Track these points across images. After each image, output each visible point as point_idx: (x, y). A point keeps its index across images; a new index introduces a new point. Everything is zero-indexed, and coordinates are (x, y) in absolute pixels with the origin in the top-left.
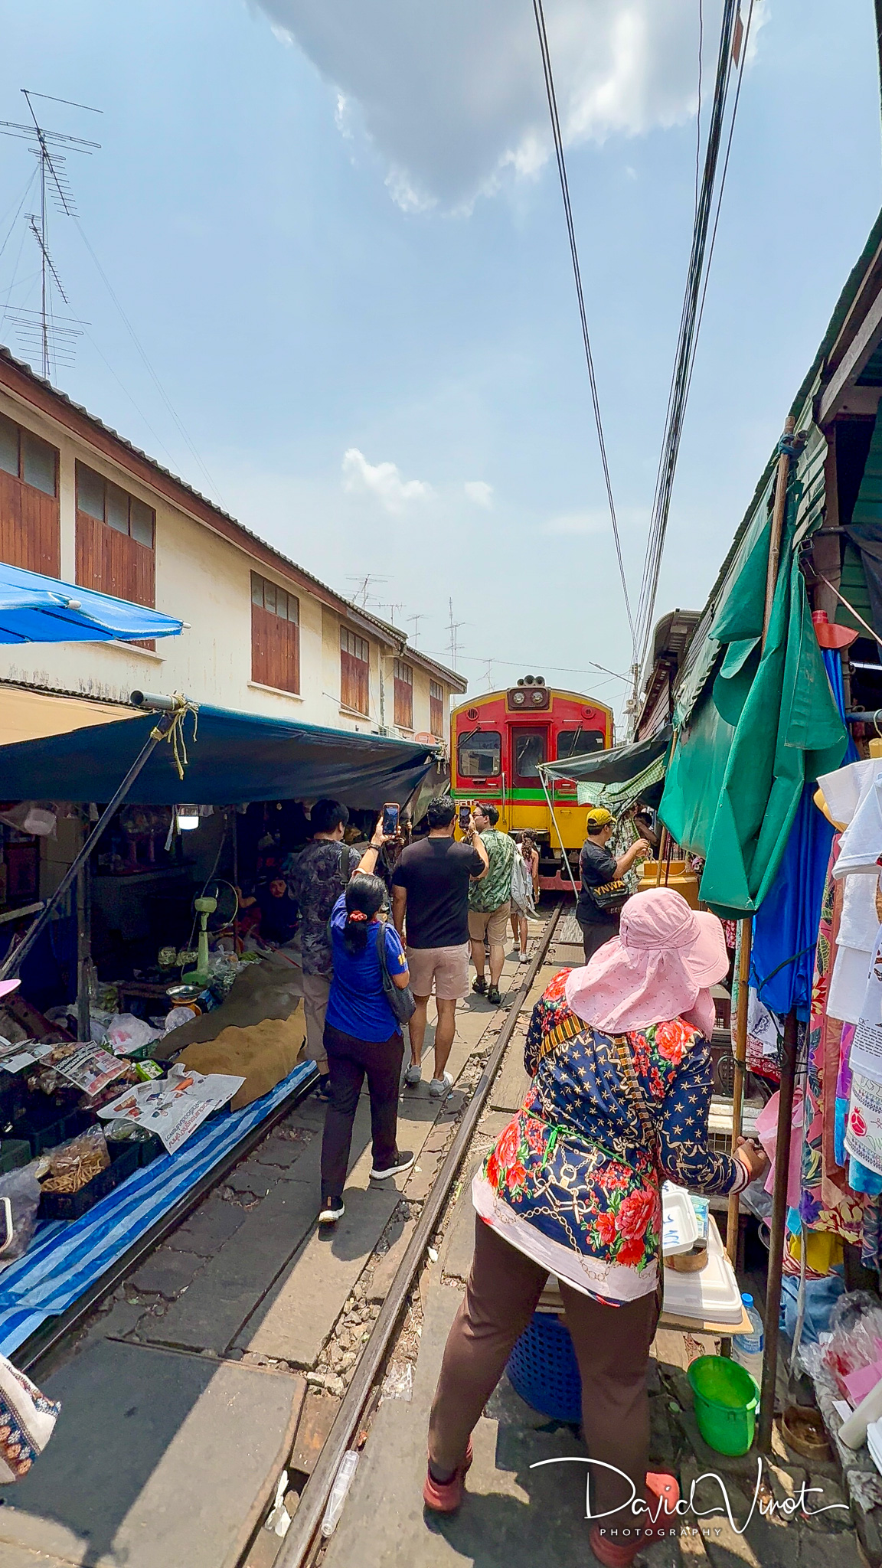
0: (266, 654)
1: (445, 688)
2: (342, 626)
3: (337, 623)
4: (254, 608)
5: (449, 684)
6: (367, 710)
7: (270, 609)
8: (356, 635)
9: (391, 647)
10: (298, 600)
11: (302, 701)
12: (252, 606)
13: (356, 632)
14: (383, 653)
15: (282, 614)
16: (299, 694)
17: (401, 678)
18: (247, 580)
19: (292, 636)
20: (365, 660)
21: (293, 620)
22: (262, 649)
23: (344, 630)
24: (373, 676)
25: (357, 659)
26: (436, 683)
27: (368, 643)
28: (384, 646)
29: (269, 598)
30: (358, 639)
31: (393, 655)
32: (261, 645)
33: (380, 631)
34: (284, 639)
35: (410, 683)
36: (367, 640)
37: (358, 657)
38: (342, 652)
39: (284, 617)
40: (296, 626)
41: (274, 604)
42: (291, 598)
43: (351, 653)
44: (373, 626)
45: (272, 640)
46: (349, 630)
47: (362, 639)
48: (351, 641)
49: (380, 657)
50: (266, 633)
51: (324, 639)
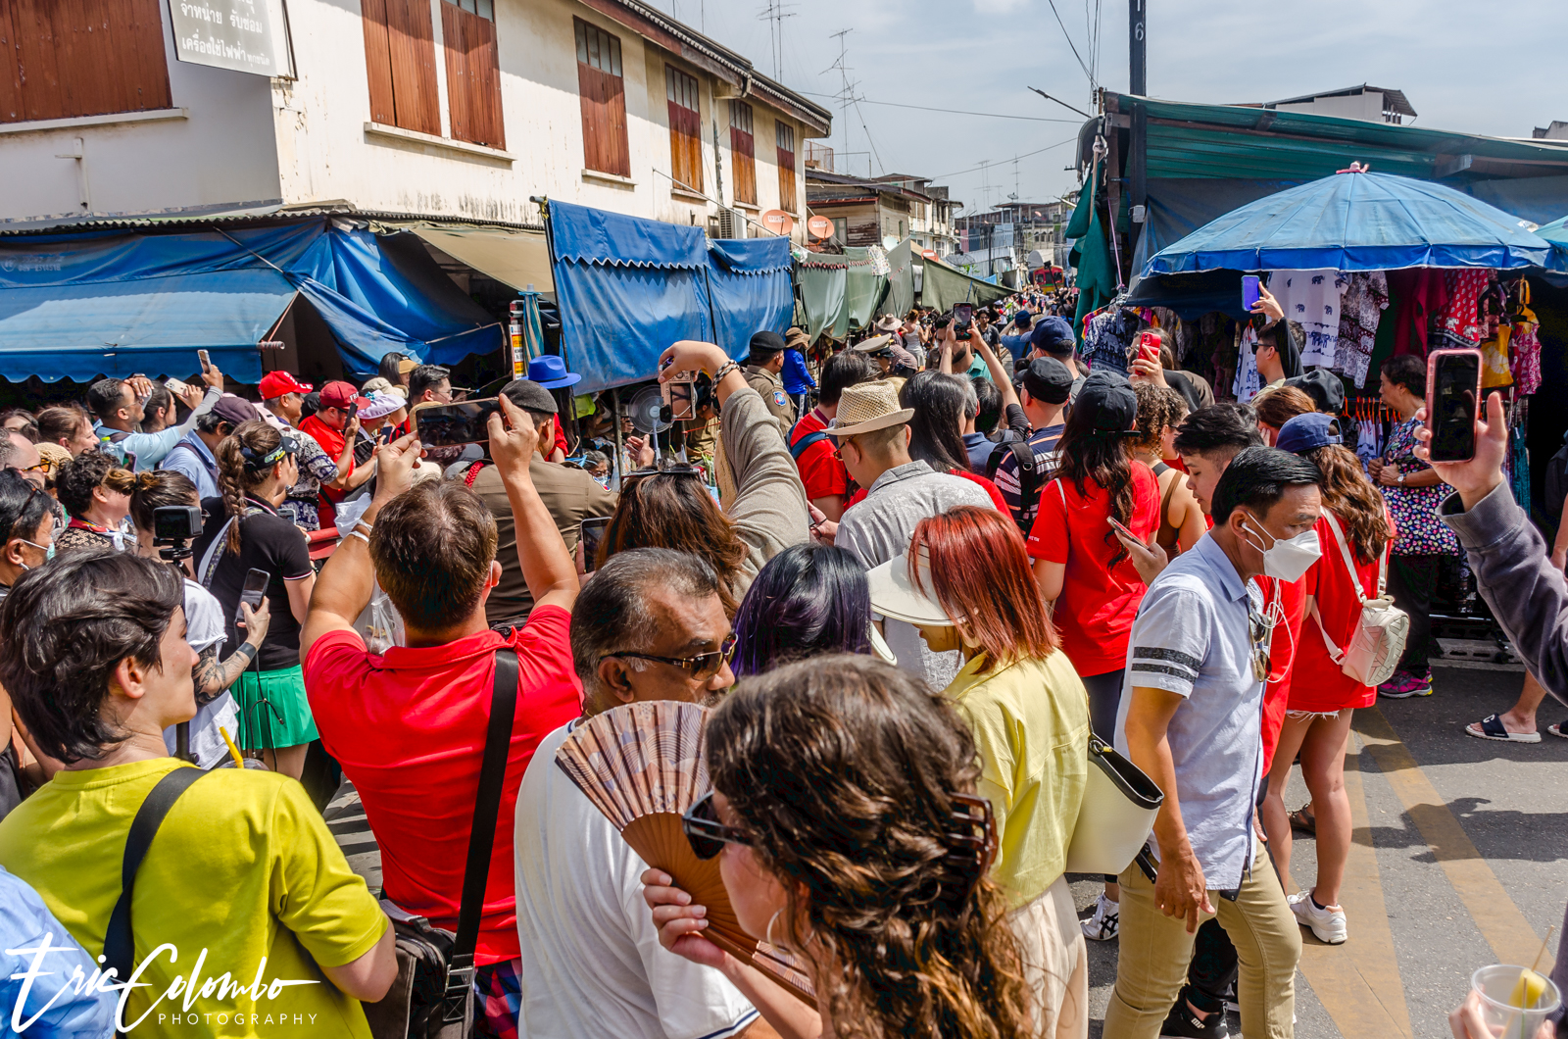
0: (595, 129)
1: (797, 130)
2: (667, 65)
3: (661, 61)
4: (580, 66)
5: (801, 124)
6: (702, 185)
7: (594, 63)
8: (682, 73)
9: (728, 85)
10: (619, 40)
11: (633, 185)
12: (578, 65)
13: (691, 73)
14: (717, 93)
15: (606, 69)
16: (629, 176)
17: (738, 127)
18: (570, 31)
19: (619, 96)
20: (695, 110)
21: (616, 73)
22: (591, 122)
23: (669, 70)
24: (706, 130)
25: (686, 109)
26: (785, 125)
27: (696, 80)
28: (719, 83)
29: (593, 49)
30: (685, 78)
31: (730, 94)
32: (590, 116)
33: (719, 65)
34: (611, 103)
35: (750, 132)
36: (696, 76)
37: (687, 106)
38: (670, 103)
39: (608, 71)
40: (621, 79)
41: (598, 56)
42: (612, 40)
43: (679, 103)
44: (710, 60)
45: (600, 107)
46: (674, 69)
47: (690, 77)
48: (678, 84)
49: (714, 101)
50: (593, 99)
51: (649, 90)
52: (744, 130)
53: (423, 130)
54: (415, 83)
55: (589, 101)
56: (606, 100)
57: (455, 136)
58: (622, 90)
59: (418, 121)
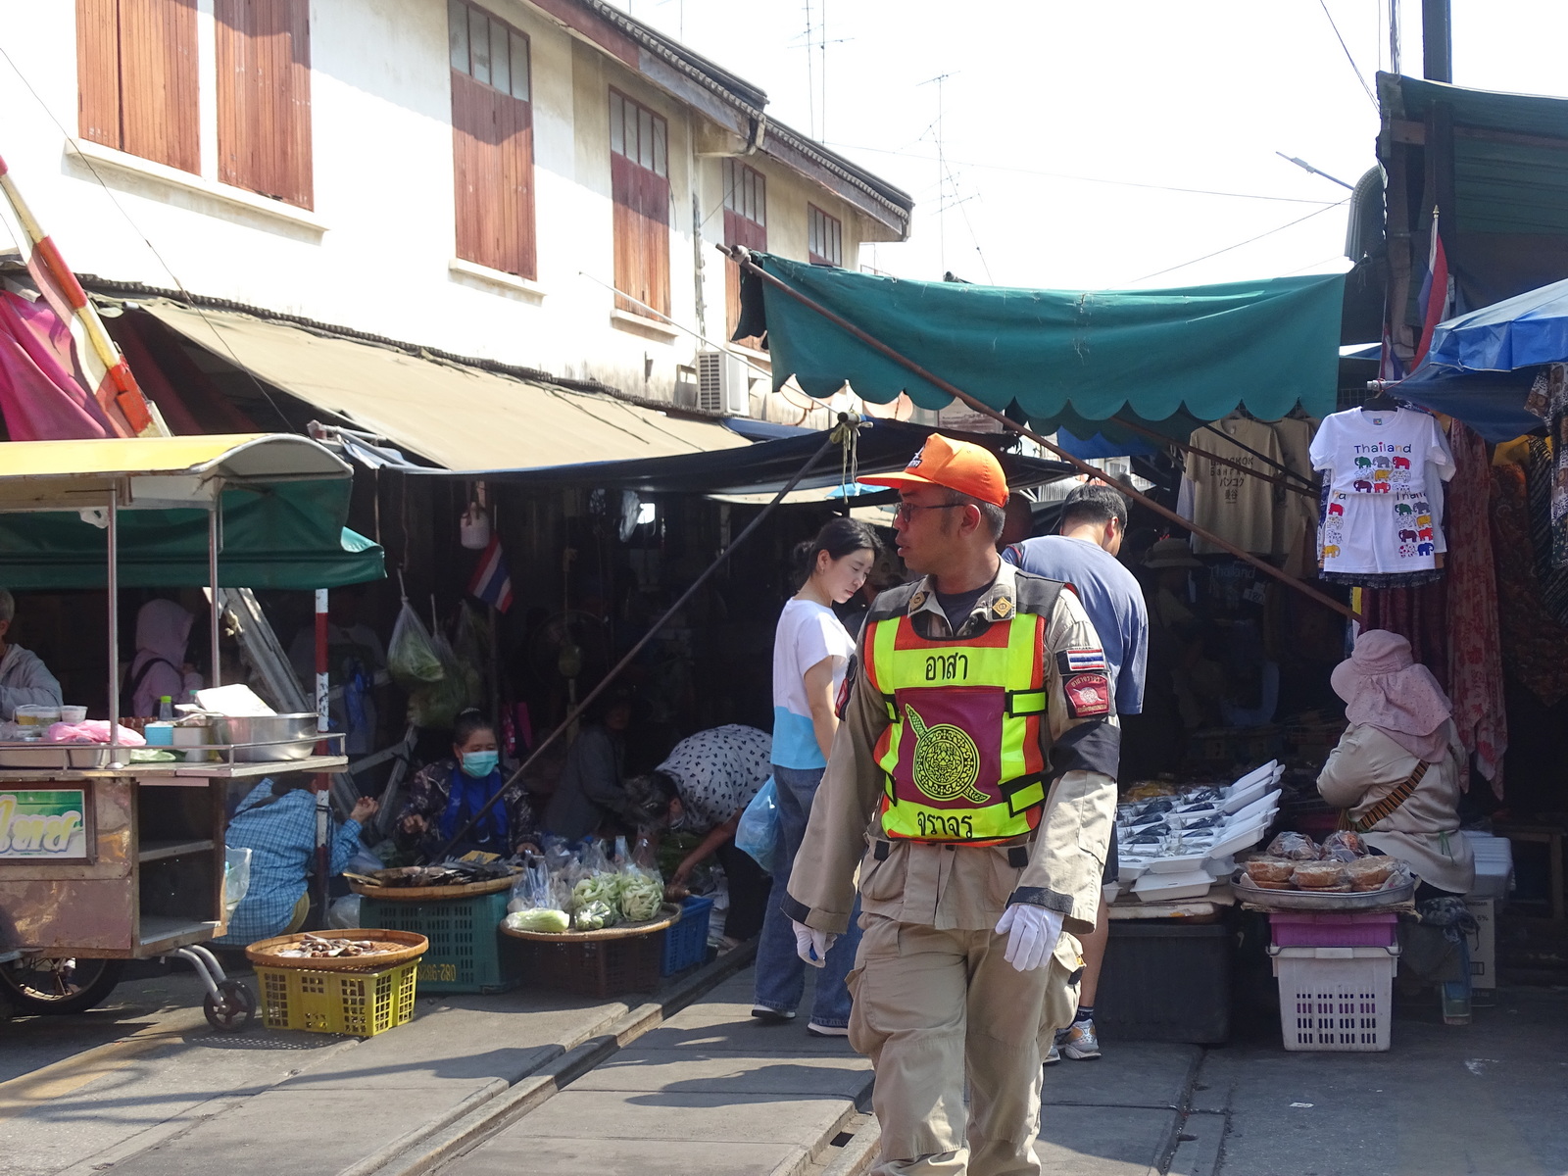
1: (847, 225)
2: (612, 88)
3: (600, 82)
4: (455, 78)
6: (668, 306)
7: (481, 75)
8: (640, 106)
9: (720, 130)
10: (527, 39)
11: (540, 297)
12: (452, 73)
13: (655, 107)
14: (701, 147)
15: (501, 85)
16: (533, 279)
17: (739, 211)
18: (441, 16)
19: (523, 135)
20: (660, 172)
21: (519, 95)
22: (470, 177)
23: (617, 100)
24: (679, 212)
25: (644, 170)
26: (825, 214)
27: (665, 120)
28: (706, 128)
29: (480, 49)
30: (645, 116)
31: (726, 149)
32: (469, 167)
33: (706, 94)
34: (508, 145)
35: (760, 222)
36: (664, 113)
37: (646, 164)
38: (614, 157)
39: (505, 90)
40: (527, 107)
41: (488, 62)
42: (515, 38)
43: (632, 157)
44: (691, 84)
45: (489, 152)
46: (624, 98)
47: (654, 114)
48: (631, 124)
49: (696, 160)
50: (476, 137)
51: (578, 130)
52: (750, 216)
53: (169, 161)
54: (159, 79)
55: (470, 139)
56: (499, 140)
57: (224, 177)
58: (529, 123)
59: (161, 145)
